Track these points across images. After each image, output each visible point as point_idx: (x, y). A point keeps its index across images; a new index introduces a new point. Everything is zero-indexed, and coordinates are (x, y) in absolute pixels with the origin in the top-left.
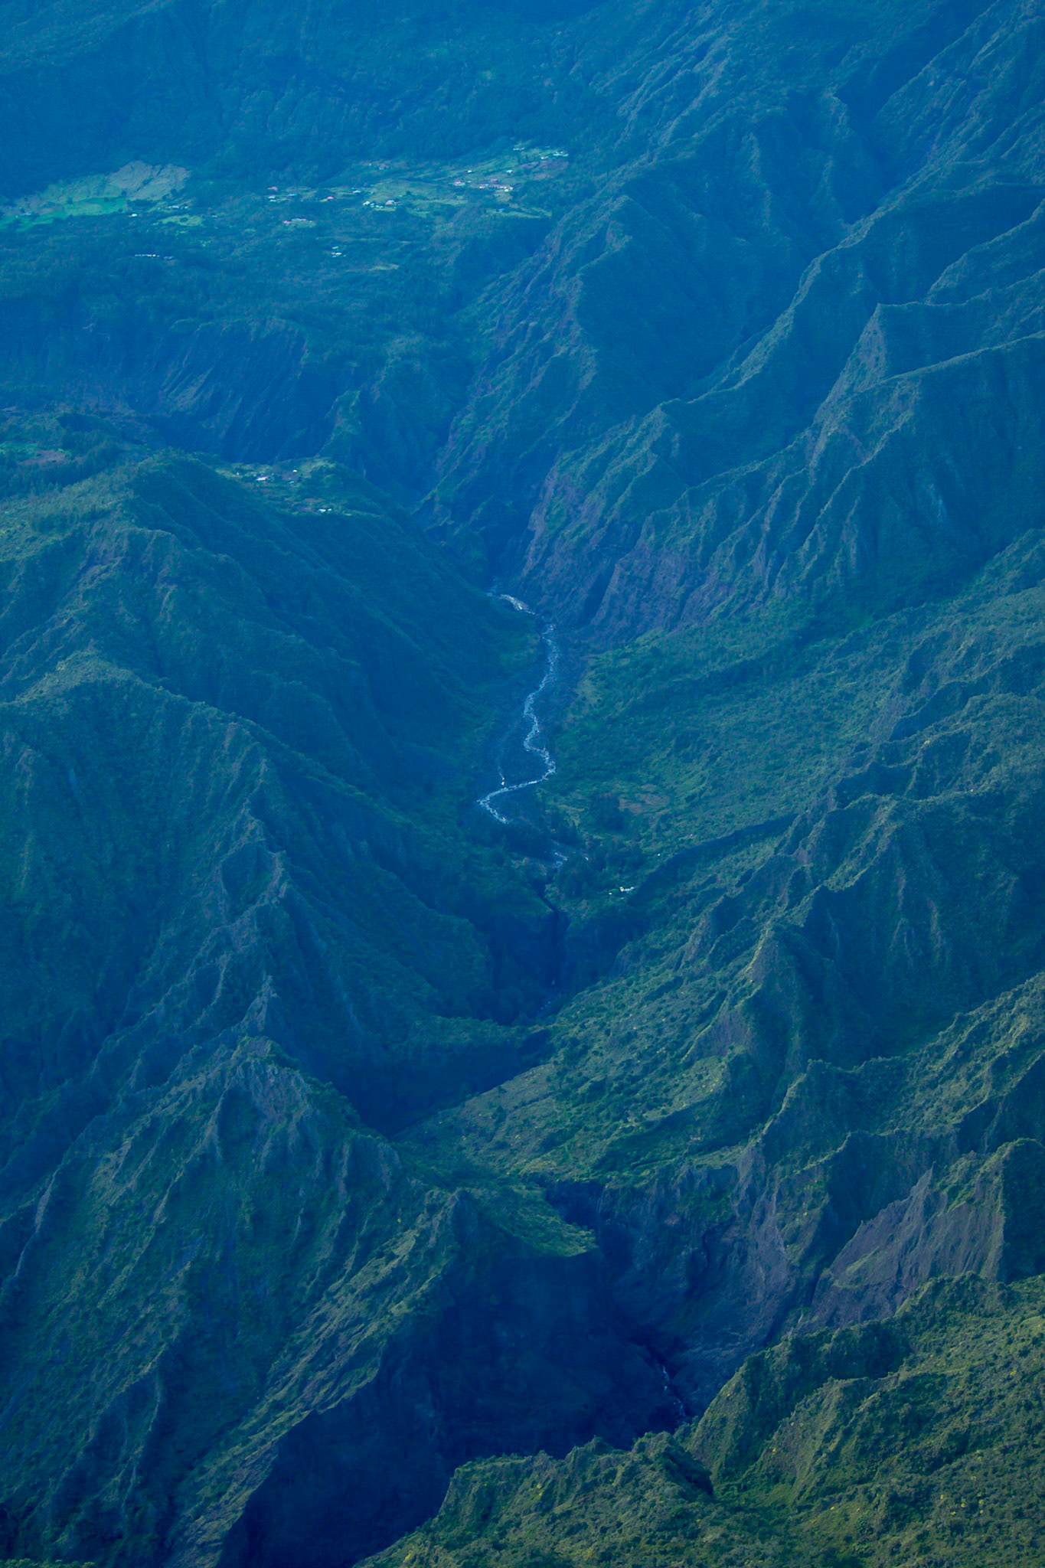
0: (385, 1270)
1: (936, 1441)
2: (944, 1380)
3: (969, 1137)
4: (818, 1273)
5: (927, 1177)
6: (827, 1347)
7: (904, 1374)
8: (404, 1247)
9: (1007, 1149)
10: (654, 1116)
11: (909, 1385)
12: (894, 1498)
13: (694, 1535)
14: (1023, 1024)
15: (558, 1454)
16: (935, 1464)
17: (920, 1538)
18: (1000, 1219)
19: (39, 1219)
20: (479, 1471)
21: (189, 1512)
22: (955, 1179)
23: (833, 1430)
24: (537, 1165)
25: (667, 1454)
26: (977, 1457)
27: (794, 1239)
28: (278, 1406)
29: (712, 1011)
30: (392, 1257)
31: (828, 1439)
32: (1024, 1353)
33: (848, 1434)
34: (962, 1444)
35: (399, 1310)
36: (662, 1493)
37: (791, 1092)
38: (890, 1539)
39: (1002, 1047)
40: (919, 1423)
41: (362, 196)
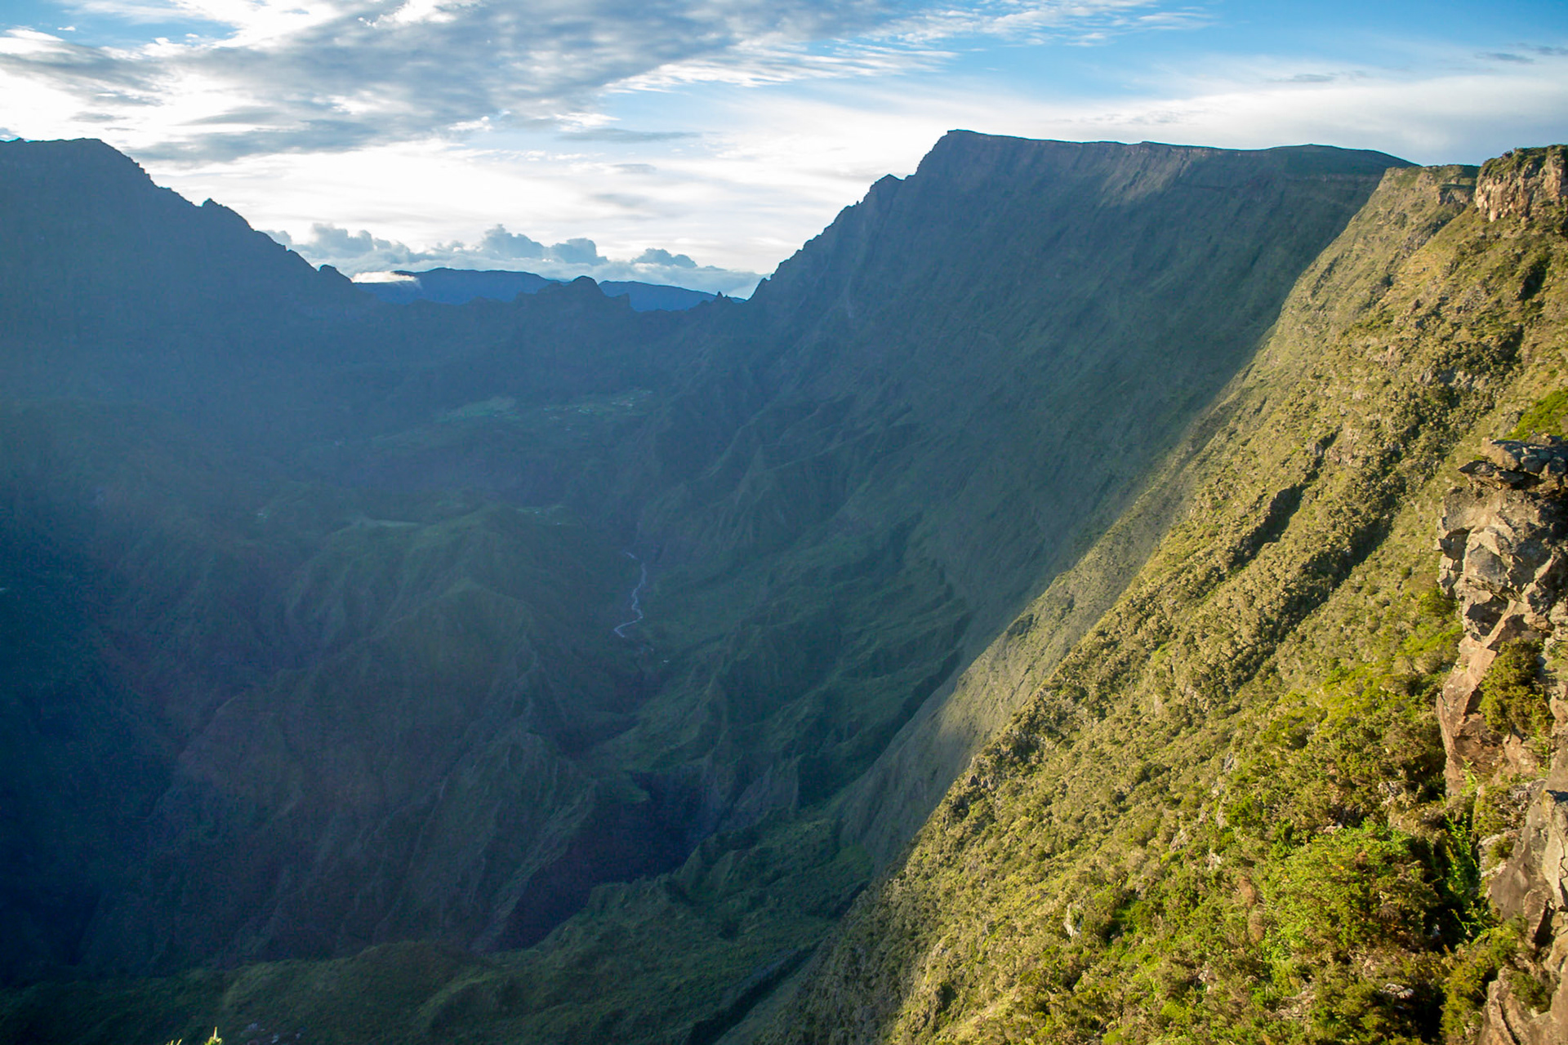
0: (570, 810)
1: (769, 874)
2: (771, 850)
3: (787, 754)
4: (732, 805)
5: (771, 768)
6: (730, 837)
7: (757, 847)
8: (577, 801)
9: (799, 757)
10: (673, 747)
11: (759, 851)
12: (751, 898)
13: (674, 917)
14: (806, 710)
15: (630, 882)
16: (769, 883)
17: (758, 915)
18: (797, 784)
19: (441, 796)
20: (601, 889)
21: (495, 907)
22: (781, 769)
23: (731, 871)
24: (630, 767)
25: (667, 883)
26: (784, 880)
27: (723, 793)
28: (529, 864)
29: (694, 707)
30: (573, 805)
31: (729, 874)
32: (802, 838)
33: (736, 871)
34: (778, 875)
35: (575, 826)
36: (663, 899)
37: (722, 737)
38: (748, 916)
39: (799, 718)
40: (763, 866)
41: (578, 408)
